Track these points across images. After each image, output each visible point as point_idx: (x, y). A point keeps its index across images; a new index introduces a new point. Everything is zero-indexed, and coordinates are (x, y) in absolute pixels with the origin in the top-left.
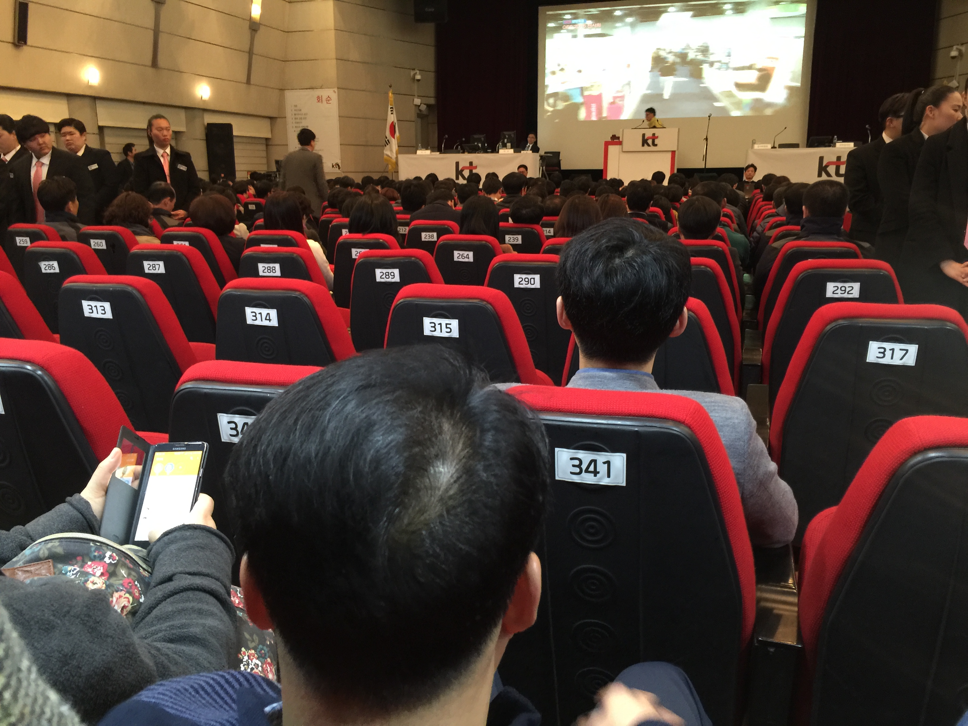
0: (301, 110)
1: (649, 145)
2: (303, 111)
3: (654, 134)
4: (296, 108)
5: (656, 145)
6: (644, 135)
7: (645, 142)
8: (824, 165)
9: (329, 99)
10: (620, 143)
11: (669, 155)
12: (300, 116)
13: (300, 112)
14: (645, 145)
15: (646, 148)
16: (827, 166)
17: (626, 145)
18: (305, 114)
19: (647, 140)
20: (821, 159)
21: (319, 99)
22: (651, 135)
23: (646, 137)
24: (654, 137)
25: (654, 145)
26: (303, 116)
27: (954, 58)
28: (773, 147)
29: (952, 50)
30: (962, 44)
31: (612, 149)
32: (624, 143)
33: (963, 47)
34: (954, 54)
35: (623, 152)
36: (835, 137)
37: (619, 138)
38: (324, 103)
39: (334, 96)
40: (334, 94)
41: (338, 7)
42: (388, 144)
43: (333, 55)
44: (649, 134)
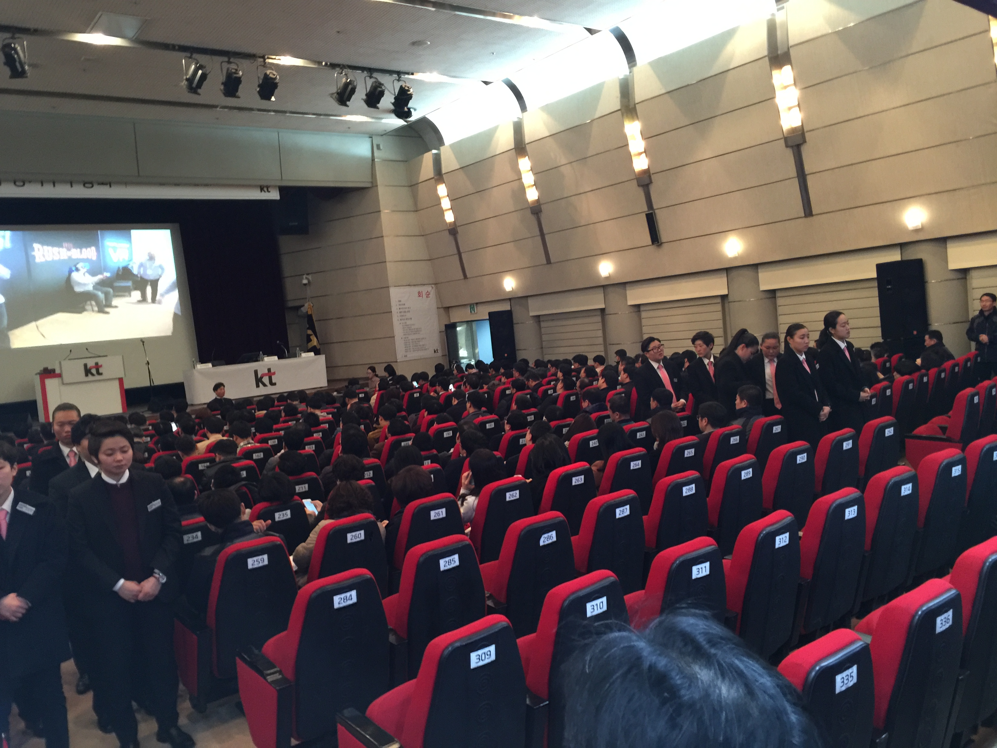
1: (93, 375)
3: (97, 364)
5: (101, 374)
6: (85, 365)
7: (88, 372)
8: (259, 376)
10: (60, 376)
11: (117, 383)
14: (90, 375)
15: (90, 378)
16: (262, 377)
17: (67, 378)
19: (90, 369)
20: (256, 372)
22: (94, 364)
23: (88, 367)
24: (97, 367)
25: (99, 373)
27: (305, 285)
28: (213, 366)
29: (303, 279)
30: (308, 274)
31: (51, 383)
32: (64, 375)
33: (310, 277)
34: (305, 281)
35: (63, 384)
36: (261, 352)
37: (54, 371)
44: (91, 363)
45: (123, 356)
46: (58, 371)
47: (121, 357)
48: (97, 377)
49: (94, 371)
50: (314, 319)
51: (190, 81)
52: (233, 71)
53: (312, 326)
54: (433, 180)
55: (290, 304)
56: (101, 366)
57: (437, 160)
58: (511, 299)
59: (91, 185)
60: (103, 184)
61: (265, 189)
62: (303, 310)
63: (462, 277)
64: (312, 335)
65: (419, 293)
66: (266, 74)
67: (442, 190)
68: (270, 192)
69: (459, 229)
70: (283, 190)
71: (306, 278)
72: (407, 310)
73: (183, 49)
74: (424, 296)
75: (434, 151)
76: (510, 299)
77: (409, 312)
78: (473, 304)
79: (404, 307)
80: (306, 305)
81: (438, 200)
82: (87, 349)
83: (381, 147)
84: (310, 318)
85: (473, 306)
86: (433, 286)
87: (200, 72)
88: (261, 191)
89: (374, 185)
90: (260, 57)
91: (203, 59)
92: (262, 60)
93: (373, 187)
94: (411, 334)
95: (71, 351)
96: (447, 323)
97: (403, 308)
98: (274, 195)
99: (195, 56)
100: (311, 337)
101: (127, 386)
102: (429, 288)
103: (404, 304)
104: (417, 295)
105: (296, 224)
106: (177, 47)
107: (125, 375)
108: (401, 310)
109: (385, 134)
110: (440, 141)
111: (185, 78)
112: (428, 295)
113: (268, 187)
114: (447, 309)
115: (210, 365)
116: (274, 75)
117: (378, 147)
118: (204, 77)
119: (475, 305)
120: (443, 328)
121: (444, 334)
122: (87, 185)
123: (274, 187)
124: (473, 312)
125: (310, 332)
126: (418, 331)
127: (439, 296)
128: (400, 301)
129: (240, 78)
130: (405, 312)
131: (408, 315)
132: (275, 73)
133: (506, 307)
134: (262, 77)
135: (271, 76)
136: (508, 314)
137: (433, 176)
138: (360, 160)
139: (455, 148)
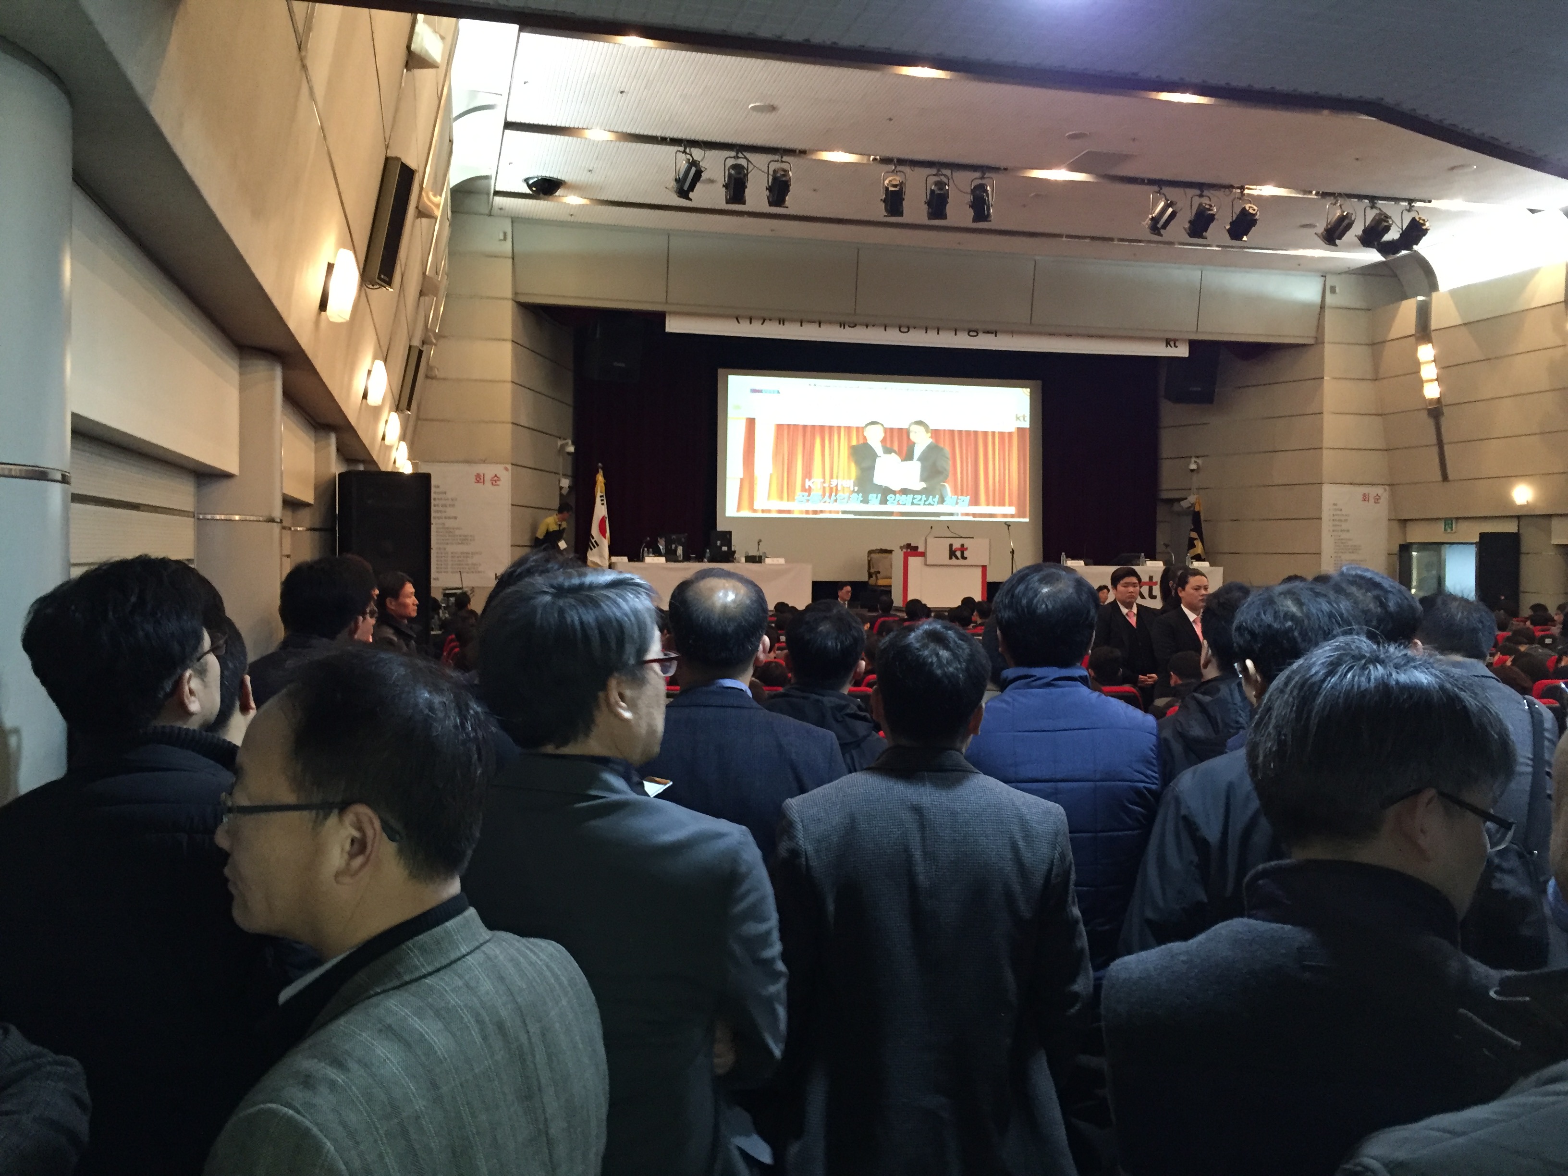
0: (445, 493)
1: (957, 558)
2: (449, 495)
3: (963, 545)
4: (437, 490)
5: (965, 558)
6: (951, 546)
7: (952, 554)
9: (495, 480)
10: (923, 554)
11: (980, 570)
12: (443, 502)
13: (443, 496)
14: (953, 558)
15: (954, 561)
17: (930, 558)
21: (479, 479)
22: (959, 546)
23: (954, 548)
24: (963, 549)
25: (963, 557)
26: (448, 502)
27: (1192, 471)
28: (1086, 564)
29: (1190, 462)
30: (1197, 457)
31: (913, 561)
33: (1200, 461)
34: (1193, 466)
35: (926, 565)
36: (1143, 554)
37: (916, 548)
38: (488, 483)
39: (505, 475)
40: (505, 472)
41: (514, 350)
42: (595, 547)
43: (507, 416)
44: (957, 544)
45: (990, 541)
46: (921, 550)
47: (987, 541)
48: (961, 562)
49: (958, 554)
50: (1202, 518)
51: (1155, 220)
52: (1207, 207)
53: (1198, 528)
54: (1413, 339)
55: (1165, 495)
56: (966, 549)
57: (1424, 312)
58: (1521, 517)
59: (975, 334)
60: (988, 332)
61: (1172, 343)
62: (1185, 504)
63: (1440, 478)
64: (1196, 539)
65: (1364, 495)
66: (1244, 208)
67: (1426, 352)
68: (1177, 347)
69: (1445, 410)
70: (1194, 345)
71: (1195, 462)
72: (1343, 518)
73: (1152, 182)
74: (1372, 500)
75: (1420, 298)
76: (1519, 517)
77: (1346, 520)
78: (1451, 519)
79: (1339, 512)
80: (1192, 499)
81: (1416, 366)
82: (948, 528)
83: (1337, 290)
84: (1196, 518)
85: (1450, 522)
86: (1387, 487)
87: (1170, 210)
88: (1167, 346)
89: (1319, 341)
90: (1238, 188)
91: (1173, 193)
92: (1239, 191)
93: (1317, 343)
94: (1345, 552)
95: (932, 527)
96: (1402, 543)
97: (1338, 515)
98: (1182, 351)
99: (1166, 190)
100: (1195, 542)
101: (990, 578)
102: (1379, 490)
103: (1341, 510)
104: (1361, 497)
105: (1199, 389)
106: (1146, 181)
107: (989, 565)
108: (1336, 517)
109: (1346, 273)
110: (1433, 286)
111: (1150, 216)
112: (1377, 499)
113: (1175, 341)
114: (1404, 522)
115: (1082, 563)
116: (1254, 210)
117: (1333, 290)
118: (1173, 215)
119: (1454, 522)
120: (1396, 549)
121: (1396, 559)
122: (971, 333)
123: (1183, 340)
124: (1449, 530)
125: (1194, 535)
126: (1355, 549)
127: (1394, 503)
128: (1335, 505)
129: (1213, 215)
130: (1340, 521)
131: (1344, 526)
132: (1255, 208)
133: (1511, 527)
134: (1237, 211)
135: (1251, 211)
136: (1515, 538)
137: (1413, 332)
138: (1305, 307)
139: (1458, 295)
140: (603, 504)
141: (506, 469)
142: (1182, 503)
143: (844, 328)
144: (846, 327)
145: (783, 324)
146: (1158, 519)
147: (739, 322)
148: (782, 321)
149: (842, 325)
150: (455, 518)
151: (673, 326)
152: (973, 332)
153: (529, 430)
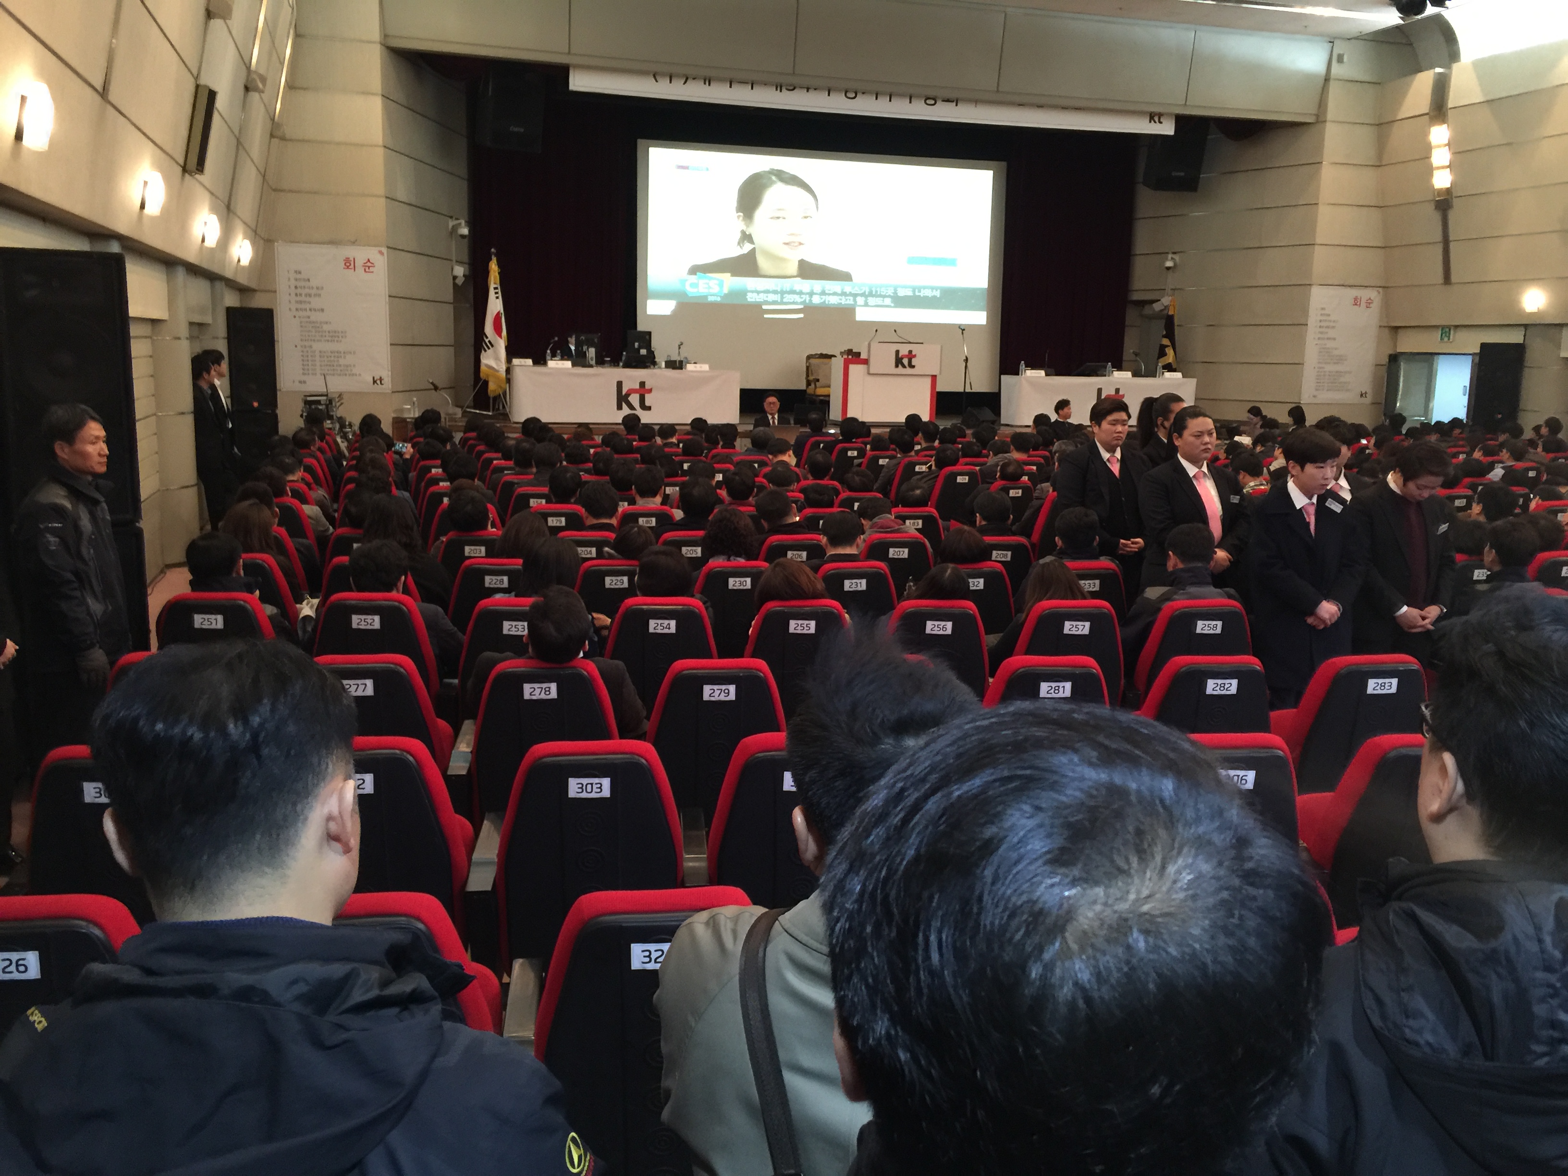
0: (309, 280)
1: (904, 367)
2: (314, 283)
3: (910, 352)
4: (298, 276)
5: (913, 367)
6: (897, 352)
7: (899, 362)
8: (1102, 398)
9: (368, 266)
11: (928, 381)
12: (307, 291)
13: (307, 284)
14: (900, 366)
15: (900, 370)
17: (874, 367)
18: (317, 288)
20: (1099, 391)
21: (349, 264)
22: (906, 353)
23: (900, 355)
24: (911, 356)
25: (911, 366)
26: (313, 292)
27: (1168, 268)
28: (1047, 375)
29: (1167, 259)
30: (1174, 253)
31: (855, 369)
32: (872, 361)
33: (1177, 257)
34: (1169, 264)
35: (869, 374)
36: (1110, 364)
37: (859, 354)
38: (360, 270)
39: (380, 260)
40: (379, 256)
41: (386, 108)
42: (489, 348)
43: (381, 190)
44: (904, 350)
45: (942, 347)
46: (863, 356)
47: (939, 347)
48: (909, 371)
49: (905, 361)
50: (1176, 322)
53: (1170, 334)
54: (1427, 117)
55: (1136, 297)
56: (915, 356)
57: (1441, 87)
58: (1530, 326)
59: (933, 102)
60: (948, 100)
61: (1156, 119)
62: (1157, 307)
63: (1441, 282)
64: (1168, 346)
65: (1356, 299)
67: (1439, 134)
68: (1161, 123)
69: (1456, 202)
70: (1181, 121)
71: (1172, 258)
72: (1330, 325)
74: (1363, 304)
75: (1439, 70)
76: (1526, 326)
77: (1333, 327)
78: (1449, 327)
79: (1326, 318)
80: (1166, 301)
81: (1427, 149)
82: (895, 331)
83: (1345, 59)
84: (1169, 322)
85: (1447, 330)
86: (1380, 290)
88: (1150, 122)
89: (1320, 119)
93: (1317, 122)
94: (1329, 363)
95: (877, 331)
96: (1391, 352)
97: (1326, 321)
98: (1167, 129)
100: (1167, 350)
101: (940, 388)
102: (1373, 294)
103: (1329, 315)
104: (1352, 302)
105: (1182, 174)
107: (940, 373)
108: (1322, 324)
109: (1356, 38)
110: (1454, 55)
112: (1369, 303)
113: (1160, 115)
114: (1396, 329)
115: (1042, 373)
117: (1340, 59)
119: (1452, 332)
120: (1385, 360)
121: (1384, 369)
122: (928, 102)
123: (1169, 115)
124: (1446, 339)
125: (1166, 342)
126: (1340, 359)
127: (1387, 308)
128: (1323, 309)
130: (1328, 327)
131: (1331, 333)
133: (1515, 337)
136: (1519, 350)
137: (1427, 111)
138: (1308, 77)
139: (1482, 67)
140: (497, 298)
141: (381, 253)
142: (1154, 305)
143: (781, 91)
144: (784, 90)
145: (709, 85)
146: (1127, 323)
147: (657, 81)
148: (708, 81)
149: (779, 87)
150: (322, 310)
151: (579, 82)
152: (931, 99)
153: (408, 207)
